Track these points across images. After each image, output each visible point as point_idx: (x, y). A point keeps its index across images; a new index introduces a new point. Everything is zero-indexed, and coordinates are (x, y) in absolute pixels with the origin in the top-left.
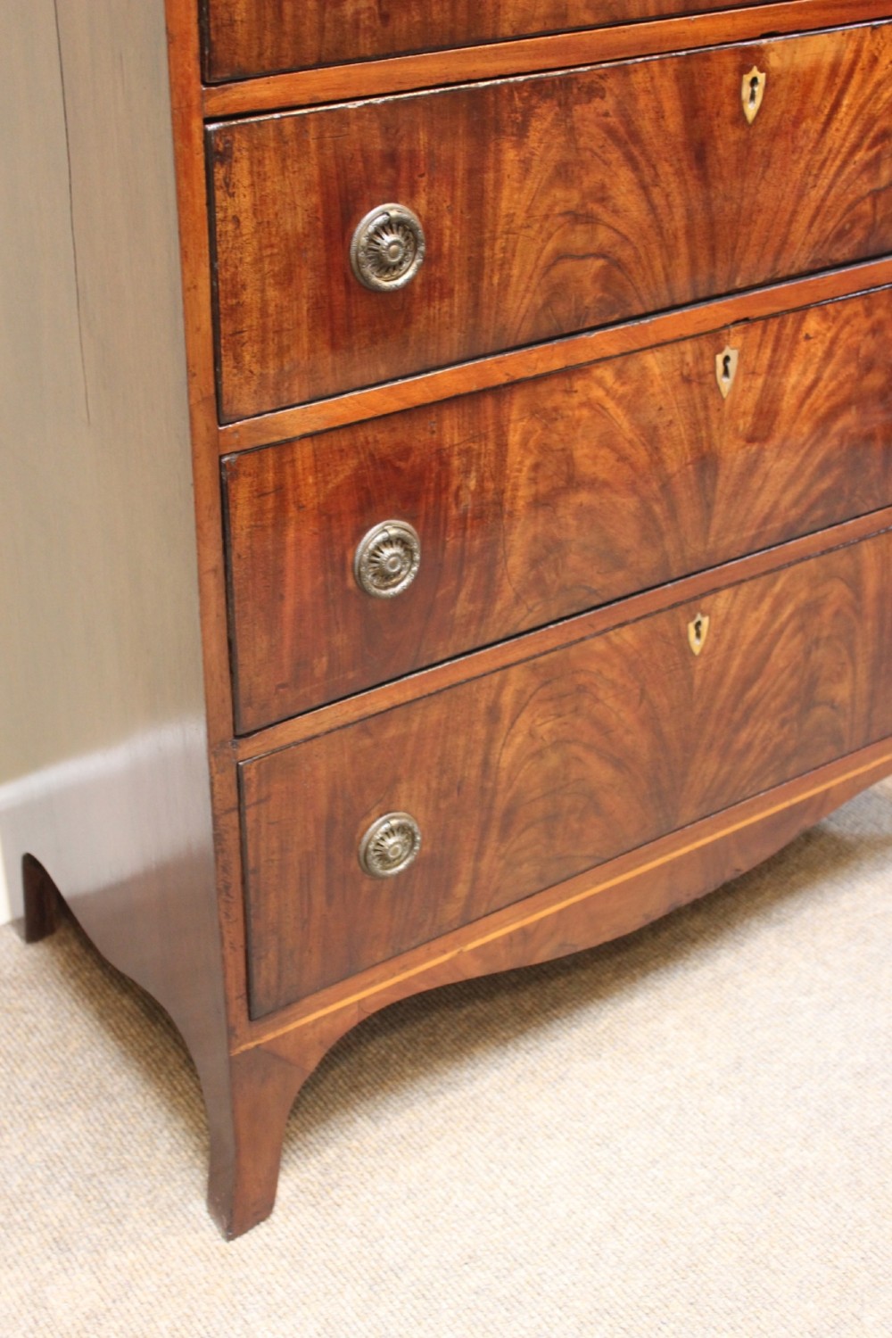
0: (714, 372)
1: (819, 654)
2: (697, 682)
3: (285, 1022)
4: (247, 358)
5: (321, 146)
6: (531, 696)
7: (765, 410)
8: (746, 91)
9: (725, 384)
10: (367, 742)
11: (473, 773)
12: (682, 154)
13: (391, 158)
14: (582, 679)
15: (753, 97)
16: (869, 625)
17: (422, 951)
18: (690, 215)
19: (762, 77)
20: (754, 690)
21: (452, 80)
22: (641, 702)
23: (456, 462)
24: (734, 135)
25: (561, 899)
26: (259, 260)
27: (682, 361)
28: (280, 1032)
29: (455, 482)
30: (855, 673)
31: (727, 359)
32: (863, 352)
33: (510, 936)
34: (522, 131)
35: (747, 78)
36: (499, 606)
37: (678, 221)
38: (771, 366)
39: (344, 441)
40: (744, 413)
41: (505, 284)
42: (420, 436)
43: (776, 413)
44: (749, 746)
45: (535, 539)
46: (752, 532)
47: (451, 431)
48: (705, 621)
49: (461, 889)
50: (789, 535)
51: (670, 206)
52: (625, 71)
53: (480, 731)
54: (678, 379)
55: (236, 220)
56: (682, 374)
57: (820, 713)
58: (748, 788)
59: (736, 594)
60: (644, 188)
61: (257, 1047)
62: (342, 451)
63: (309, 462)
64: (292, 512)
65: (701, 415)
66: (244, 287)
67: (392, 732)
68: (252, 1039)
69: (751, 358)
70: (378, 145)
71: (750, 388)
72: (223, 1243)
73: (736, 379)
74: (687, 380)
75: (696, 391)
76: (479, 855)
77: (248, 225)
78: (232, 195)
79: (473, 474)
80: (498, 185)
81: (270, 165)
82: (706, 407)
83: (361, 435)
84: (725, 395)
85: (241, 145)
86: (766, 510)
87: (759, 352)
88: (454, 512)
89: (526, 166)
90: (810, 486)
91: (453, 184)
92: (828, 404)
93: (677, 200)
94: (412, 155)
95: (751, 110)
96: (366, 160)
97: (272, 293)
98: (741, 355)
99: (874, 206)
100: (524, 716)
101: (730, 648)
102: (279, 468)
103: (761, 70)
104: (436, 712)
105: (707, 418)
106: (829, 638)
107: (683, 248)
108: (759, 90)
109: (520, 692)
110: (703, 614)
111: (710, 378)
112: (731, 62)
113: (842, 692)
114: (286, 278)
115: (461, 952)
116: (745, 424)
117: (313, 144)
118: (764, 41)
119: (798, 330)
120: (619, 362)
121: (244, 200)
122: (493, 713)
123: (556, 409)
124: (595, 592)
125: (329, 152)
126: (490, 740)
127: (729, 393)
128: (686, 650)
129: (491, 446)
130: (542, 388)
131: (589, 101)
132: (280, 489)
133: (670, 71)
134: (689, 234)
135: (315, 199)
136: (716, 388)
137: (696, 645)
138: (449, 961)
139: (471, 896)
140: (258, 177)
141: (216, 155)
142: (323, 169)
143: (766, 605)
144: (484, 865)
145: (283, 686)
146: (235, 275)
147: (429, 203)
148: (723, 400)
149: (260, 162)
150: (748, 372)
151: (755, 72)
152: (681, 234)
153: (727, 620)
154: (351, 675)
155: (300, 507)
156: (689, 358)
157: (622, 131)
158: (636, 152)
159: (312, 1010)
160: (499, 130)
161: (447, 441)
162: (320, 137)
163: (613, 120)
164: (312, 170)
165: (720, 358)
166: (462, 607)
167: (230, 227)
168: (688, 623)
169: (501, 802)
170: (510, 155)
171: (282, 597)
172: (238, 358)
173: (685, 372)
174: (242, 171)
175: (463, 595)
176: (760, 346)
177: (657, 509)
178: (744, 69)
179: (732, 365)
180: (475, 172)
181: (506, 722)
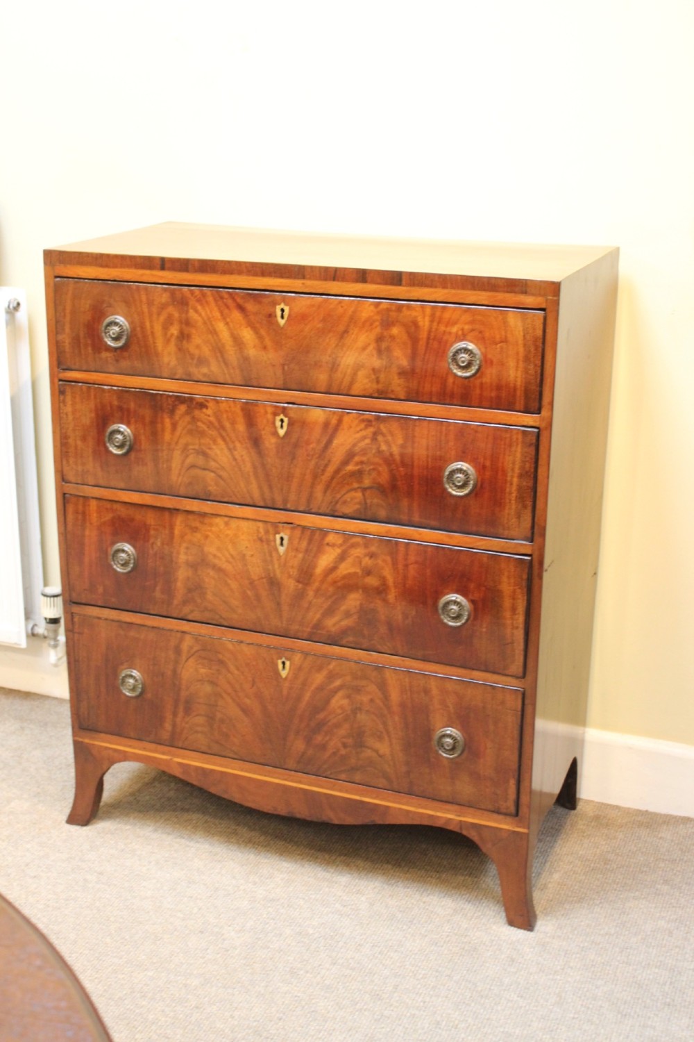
0: (275, 541)
1: (362, 717)
2: (285, 692)
3: (93, 739)
4: (71, 462)
5: (95, 398)
6: (196, 652)
7: (305, 570)
8: (278, 424)
9: (282, 550)
10: (122, 632)
11: (169, 673)
12: (247, 441)
13: (120, 408)
14: (220, 656)
15: (282, 426)
16: (397, 718)
17: (153, 746)
18: (255, 467)
19: (286, 420)
20: (321, 716)
21: (146, 388)
22: (253, 686)
23: (152, 532)
24: (273, 440)
25: (221, 765)
26: (74, 430)
27: (258, 531)
28: (91, 742)
29: (152, 540)
30: (390, 741)
31: (282, 539)
32: (364, 563)
33: (197, 768)
34: (172, 412)
35: (278, 418)
36: (175, 602)
37: (248, 467)
38: (307, 551)
39: (108, 505)
40: (292, 567)
41: (169, 469)
42: (138, 516)
43: (311, 576)
44: (323, 747)
45: (188, 579)
46: (309, 630)
47: (151, 518)
48: (288, 663)
49: (168, 726)
50: (333, 642)
51: (243, 461)
52: (217, 402)
53: (172, 655)
54: (255, 538)
55: (67, 414)
56: (257, 536)
57: (369, 753)
58: (329, 773)
59: (305, 658)
60: (230, 449)
61: (82, 742)
62: (107, 509)
63: (95, 508)
64: (88, 524)
65: (269, 558)
66: (69, 437)
67: (132, 633)
68: (80, 737)
69: (296, 542)
70: (116, 403)
71: (295, 557)
72: (64, 822)
73: (287, 548)
74: (261, 540)
75: (266, 546)
76: (175, 714)
77: (71, 417)
78: (65, 406)
79: (159, 540)
80: (163, 430)
81: (78, 400)
82: (271, 555)
83: (116, 506)
84: (281, 554)
85: (69, 391)
86: (315, 621)
87: (299, 541)
88: (151, 552)
89: (174, 426)
90: (341, 620)
91: (144, 424)
92: (343, 582)
93: (247, 459)
94: (128, 410)
95: (282, 432)
96: (111, 407)
97: (79, 443)
98: (290, 539)
99: (364, 495)
100: (191, 660)
101: (304, 684)
102: (84, 506)
103: (286, 416)
104: (152, 636)
105: (272, 561)
106: (367, 711)
107: (252, 479)
108: (285, 424)
109: (191, 648)
110: (287, 659)
111: (272, 543)
112: (270, 410)
113: (384, 748)
114: (84, 439)
115: (171, 759)
116: (293, 572)
117: (92, 397)
118: (286, 405)
119: (323, 539)
120: (226, 519)
121: (69, 409)
122: (178, 650)
123: (197, 528)
124: (224, 619)
125: (98, 400)
126: (177, 662)
127: (284, 554)
128: (277, 674)
129: (167, 532)
130: (191, 517)
131: (201, 409)
132: (84, 513)
133: (238, 406)
134: (256, 474)
135: (93, 415)
136: (276, 550)
137: (284, 674)
138: (166, 760)
139: (173, 733)
140: (74, 404)
141: (62, 392)
142: (96, 406)
143: (325, 672)
144: (178, 720)
145: (85, 590)
146: (66, 433)
147: (136, 429)
148: (280, 556)
149: (75, 398)
150: (293, 548)
151: (282, 416)
152: (251, 474)
153: (300, 669)
154: (113, 600)
155: (91, 524)
156: (261, 530)
157: (216, 424)
158: (224, 434)
159: (103, 741)
160: (162, 409)
161: (148, 522)
162: (95, 395)
163: (212, 419)
164: (92, 405)
165: (278, 537)
166: (158, 594)
167: (65, 416)
168: (278, 659)
169: (184, 694)
170: (167, 421)
171: (84, 554)
172: (68, 462)
173: (260, 535)
174: (69, 398)
175: (158, 588)
176: (300, 538)
177: (249, 592)
178: (275, 414)
179: (285, 542)
180: (153, 422)
181: (184, 658)
